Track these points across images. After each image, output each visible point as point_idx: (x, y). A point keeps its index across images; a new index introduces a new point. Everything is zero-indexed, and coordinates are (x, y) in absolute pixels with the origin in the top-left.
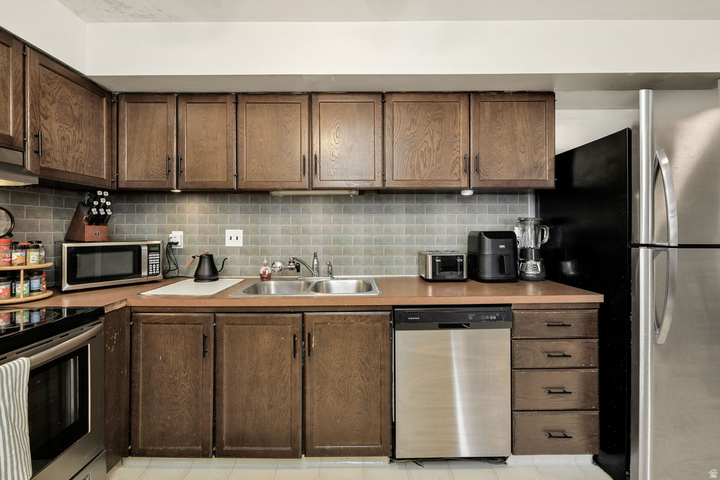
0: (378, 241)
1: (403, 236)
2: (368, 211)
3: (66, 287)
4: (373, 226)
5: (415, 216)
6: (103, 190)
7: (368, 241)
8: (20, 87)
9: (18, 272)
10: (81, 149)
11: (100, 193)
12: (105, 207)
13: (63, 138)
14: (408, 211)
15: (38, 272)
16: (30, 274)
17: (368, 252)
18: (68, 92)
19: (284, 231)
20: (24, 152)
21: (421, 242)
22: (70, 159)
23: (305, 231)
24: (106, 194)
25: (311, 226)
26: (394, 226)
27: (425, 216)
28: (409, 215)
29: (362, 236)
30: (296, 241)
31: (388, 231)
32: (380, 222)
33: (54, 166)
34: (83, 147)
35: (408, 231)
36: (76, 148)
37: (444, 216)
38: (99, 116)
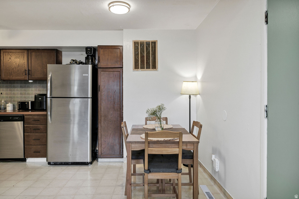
0: (10, 97)
1: (19, 96)
2: (7, 87)
5: (23, 89)
7: (7, 97)
14: (21, 87)
21: (25, 97)
26: (16, 92)
27: (27, 89)
28: (21, 89)
31: (14, 94)
32: (11, 91)
35: (21, 94)
37: (33, 89)
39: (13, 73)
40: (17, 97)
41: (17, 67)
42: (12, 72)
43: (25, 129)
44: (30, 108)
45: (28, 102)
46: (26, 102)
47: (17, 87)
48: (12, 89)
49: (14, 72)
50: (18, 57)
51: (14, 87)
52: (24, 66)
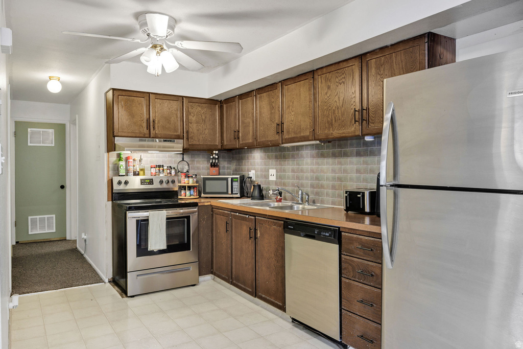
1: (354, 175)
2: (334, 155)
3: (203, 195)
4: (337, 167)
5: (362, 159)
6: (216, 150)
7: (334, 179)
8: (182, 115)
9: (185, 186)
10: (206, 133)
11: (214, 152)
12: (215, 159)
13: (198, 130)
15: (194, 187)
16: (190, 188)
17: (334, 187)
18: (199, 109)
19: (293, 171)
20: (183, 139)
22: (201, 138)
23: (302, 171)
24: (217, 152)
25: (305, 167)
28: (358, 158)
29: (330, 175)
30: (298, 178)
31: (345, 171)
32: (341, 163)
33: (195, 143)
34: (207, 131)
36: (203, 133)
38: (214, 114)
39: (334, 121)
40: (351, 180)
41: (341, 106)
42: (332, 120)
43: (343, 267)
44: (367, 209)
45: (363, 194)
46: (359, 193)
47: (351, 155)
48: (343, 160)
49: (335, 119)
50: (343, 80)
51: (346, 155)
52: (353, 100)
